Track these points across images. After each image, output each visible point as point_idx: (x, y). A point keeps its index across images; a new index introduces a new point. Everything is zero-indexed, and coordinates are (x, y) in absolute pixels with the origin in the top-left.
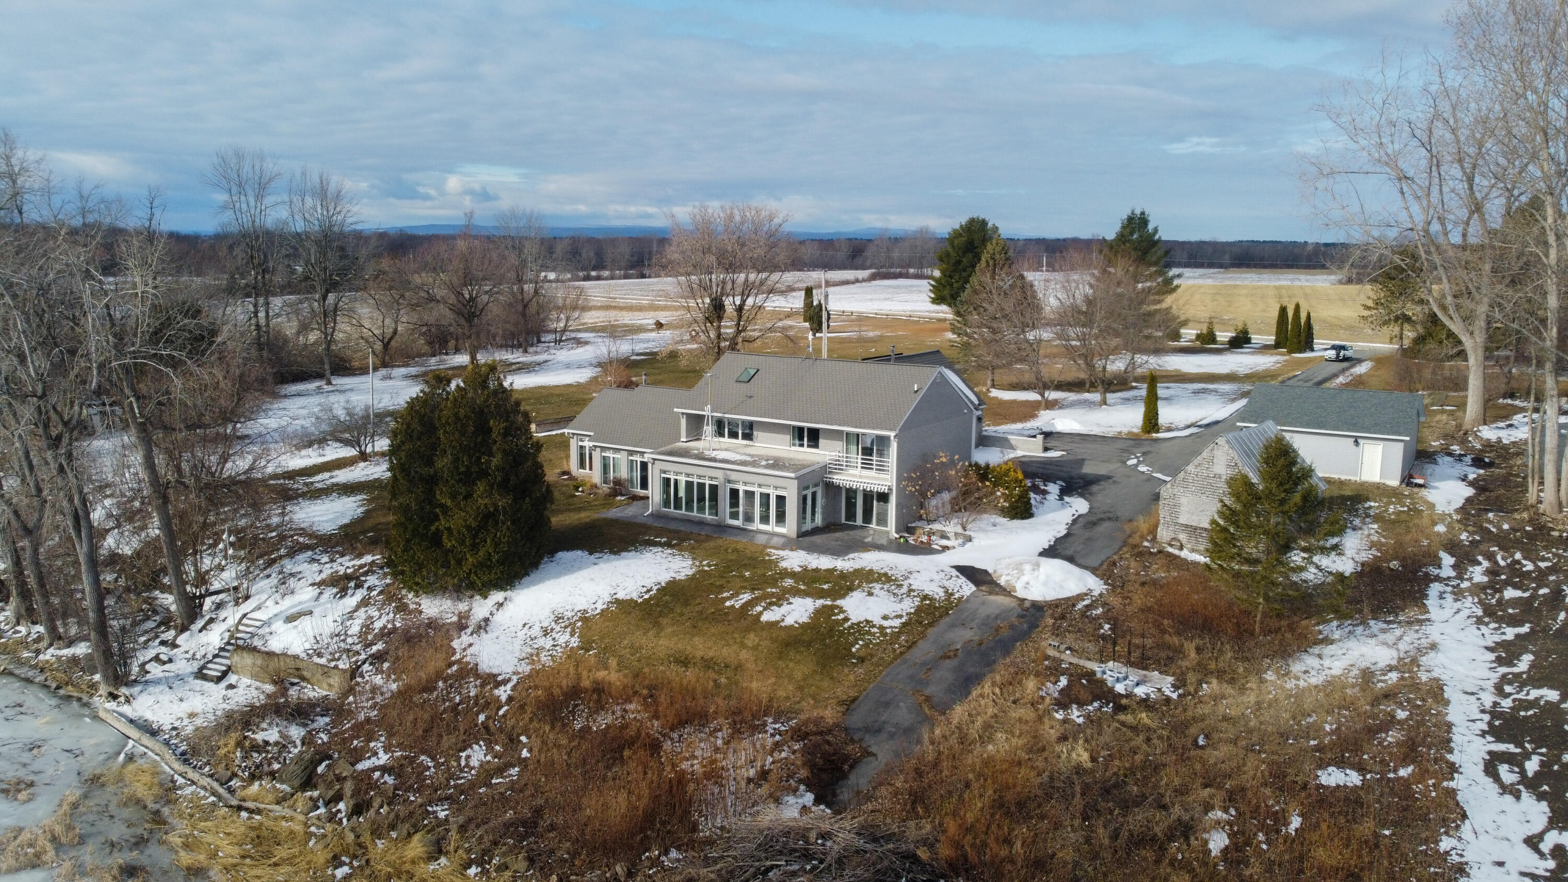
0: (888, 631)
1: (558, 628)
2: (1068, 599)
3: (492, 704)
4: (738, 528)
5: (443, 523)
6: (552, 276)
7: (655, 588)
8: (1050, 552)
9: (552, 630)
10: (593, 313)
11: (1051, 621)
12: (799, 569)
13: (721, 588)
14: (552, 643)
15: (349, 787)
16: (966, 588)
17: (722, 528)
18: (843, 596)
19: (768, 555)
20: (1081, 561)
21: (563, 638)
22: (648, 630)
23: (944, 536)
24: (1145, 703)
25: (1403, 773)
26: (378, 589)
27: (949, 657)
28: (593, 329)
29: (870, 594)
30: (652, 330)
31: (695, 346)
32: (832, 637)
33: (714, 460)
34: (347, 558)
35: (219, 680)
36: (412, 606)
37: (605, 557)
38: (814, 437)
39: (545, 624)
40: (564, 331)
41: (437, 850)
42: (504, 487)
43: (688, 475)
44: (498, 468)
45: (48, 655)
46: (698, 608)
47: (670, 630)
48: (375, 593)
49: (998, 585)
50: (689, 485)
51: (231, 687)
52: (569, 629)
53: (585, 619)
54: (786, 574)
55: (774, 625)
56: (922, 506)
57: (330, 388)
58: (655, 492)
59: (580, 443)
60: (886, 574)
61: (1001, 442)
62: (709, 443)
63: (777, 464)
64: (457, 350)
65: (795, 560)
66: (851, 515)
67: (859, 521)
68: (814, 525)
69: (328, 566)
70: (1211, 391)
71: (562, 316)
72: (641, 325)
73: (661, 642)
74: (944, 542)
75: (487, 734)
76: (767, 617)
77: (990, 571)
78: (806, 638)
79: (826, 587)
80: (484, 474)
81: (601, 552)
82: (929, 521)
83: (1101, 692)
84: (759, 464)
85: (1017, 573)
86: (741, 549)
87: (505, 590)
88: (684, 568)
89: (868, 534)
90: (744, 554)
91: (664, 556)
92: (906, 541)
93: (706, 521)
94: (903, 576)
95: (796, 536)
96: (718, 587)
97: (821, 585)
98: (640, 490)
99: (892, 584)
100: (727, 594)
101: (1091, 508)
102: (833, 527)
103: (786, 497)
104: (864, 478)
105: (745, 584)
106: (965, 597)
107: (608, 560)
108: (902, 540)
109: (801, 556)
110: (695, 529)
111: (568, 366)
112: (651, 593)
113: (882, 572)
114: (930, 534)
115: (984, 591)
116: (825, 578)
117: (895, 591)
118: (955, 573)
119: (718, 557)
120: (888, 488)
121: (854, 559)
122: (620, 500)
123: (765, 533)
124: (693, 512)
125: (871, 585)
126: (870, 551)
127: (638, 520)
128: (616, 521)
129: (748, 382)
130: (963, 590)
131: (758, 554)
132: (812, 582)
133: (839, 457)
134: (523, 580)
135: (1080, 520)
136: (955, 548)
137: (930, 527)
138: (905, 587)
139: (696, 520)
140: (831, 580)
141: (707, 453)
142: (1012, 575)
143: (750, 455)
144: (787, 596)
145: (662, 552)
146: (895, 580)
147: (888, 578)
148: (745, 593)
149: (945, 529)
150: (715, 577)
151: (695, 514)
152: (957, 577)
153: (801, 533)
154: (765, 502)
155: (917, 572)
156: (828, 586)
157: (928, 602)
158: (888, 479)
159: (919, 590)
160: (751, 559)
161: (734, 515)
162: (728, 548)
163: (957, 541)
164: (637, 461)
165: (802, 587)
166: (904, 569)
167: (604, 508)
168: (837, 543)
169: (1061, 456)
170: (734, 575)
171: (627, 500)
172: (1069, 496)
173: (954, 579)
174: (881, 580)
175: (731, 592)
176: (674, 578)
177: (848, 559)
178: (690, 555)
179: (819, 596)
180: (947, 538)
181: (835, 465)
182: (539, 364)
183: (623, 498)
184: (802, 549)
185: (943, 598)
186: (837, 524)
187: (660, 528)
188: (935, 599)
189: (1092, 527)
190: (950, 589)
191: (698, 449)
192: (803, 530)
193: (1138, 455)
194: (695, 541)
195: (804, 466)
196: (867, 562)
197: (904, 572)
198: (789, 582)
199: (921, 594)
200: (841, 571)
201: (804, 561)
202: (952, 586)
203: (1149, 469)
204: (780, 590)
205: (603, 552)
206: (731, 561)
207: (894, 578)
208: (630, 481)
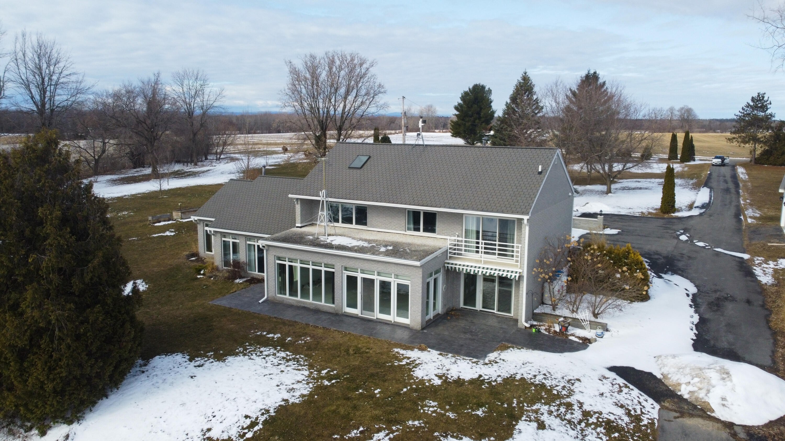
4: (355, 317)
7: (262, 419)
12: (437, 382)
16: (648, 406)
18: (508, 432)
19: (397, 358)
20: (747, 357)
29: (541, 426)
30: (281, 153)
33: (330, 246)
37: (207, 364)
38: (430, 220)
43: (302, 262)
49: (680, 398)
50: (305, 271)
54: (426, 390)
58: (271, 277)
59: (206, 228)
60: (543, 386)
62: (324, 228)
63: (397, 250)
65: (429, 366)
66: (471, 300)
67: (479, 306)
68: (436, 312)
74: (581, 333)
77: (659, 376)
79: (480, 413)
81: (203, 355)
82: (553, 306)
84: (377, 251)
85: (701, 382)
86: (364, 349)
87: (70, 422)
88: (298, 382)
89: (492, 322)
90: (368, 357)
91: (276, 361)
92: (539, 331)
93: (322, 309)
94: (564, 388)
95: (423, 329)
96: (343, 417)
97: (473, 410)
98: (257, 272)
99: (558, 403)
100: (355, 431)
101: (696, 286)
102: (453, 313)
103: (408, 286)
104: (485, 262)
105: (377, 412)
106: (656, 421)
107: (210, 369)
108: (534, 330)
109: (436, 360)
110: (311, 320)
111: (222, 173)
112: (256, 428)
113: (537, 382)
114: (563, 321)
115: (671, 410)
116: (474, 396)
117: (568, 416)
118: (621, 381)
119: (339, 362)
120: (518, 275)
121: (496, 362)
122: (238, 283)
123: (388, 324)
124: (309, 299)
125: (534, 407)
126: (508, 348)
127: (252, 310)
128: (229, 310)
129: (361, 168)
130: (647, 409)
131: (384, 357)
132: (461, 405)
133: (458, 241)
134: (97, 405)
135: (699, 300)
136: (596, 341)
137: (558, 312)
138: (576, 407)
139: (311, 308)
140: (483, 400)
141: (322, 239)
142: (694, 385)
143: (365, 240)
144: (436, 434)
145: (274, 354)
146: (559, 396)
147: (549, 392)
148: (379, 431)
149: (574, 315)
150: (338, 399)
151: (311, 301)
152: (626, 386)
153: (427, 322)
154: (385, 291)
155: (579, 380)
156: (483, 412)
157: (616, 435)
158: (517, 266)
159: (595, 413)
160: (377, 364)
161: (352, 303)
162: (349, 347)
163: (595, 331)
164: (254, 245)
165: (451, 415)
166: (559, 376)
167: (220, 294)
168: (468, 336)
169: (619, 234)
170: (361, 394)
171: (245, 283)
172: (665, 274)
173: (625, 390)
174: (542, 398)
175: (361, 429)
176: (286, 401)
177: (490, 362)
178: (306, 360)
179: (477, 432)
180: (582, 327)
181: (455, 249)
182: (203, 172)
183: (241, 281)
184: (433, 348)
185: (631, 426)
186: (456, 310)
187: (275, 320)
188: (623, 429)
189: (717, 310)
190: (630, 408)
191: (312, 235)
192: (427, 318)
193: (682, 231)
194: (312, 337)
195: (427, 253)
196: (513, 366)
197: (562, 380)
198: (433, 407)
199: (601, 420)
200: (489, 383)
201: (441, 367)
202: (629, 402)
203: (708, 245)
204: (425, 423)
205: (207, 357)
206: (354, 369)
207: (555, 392)
208: (249, 264)
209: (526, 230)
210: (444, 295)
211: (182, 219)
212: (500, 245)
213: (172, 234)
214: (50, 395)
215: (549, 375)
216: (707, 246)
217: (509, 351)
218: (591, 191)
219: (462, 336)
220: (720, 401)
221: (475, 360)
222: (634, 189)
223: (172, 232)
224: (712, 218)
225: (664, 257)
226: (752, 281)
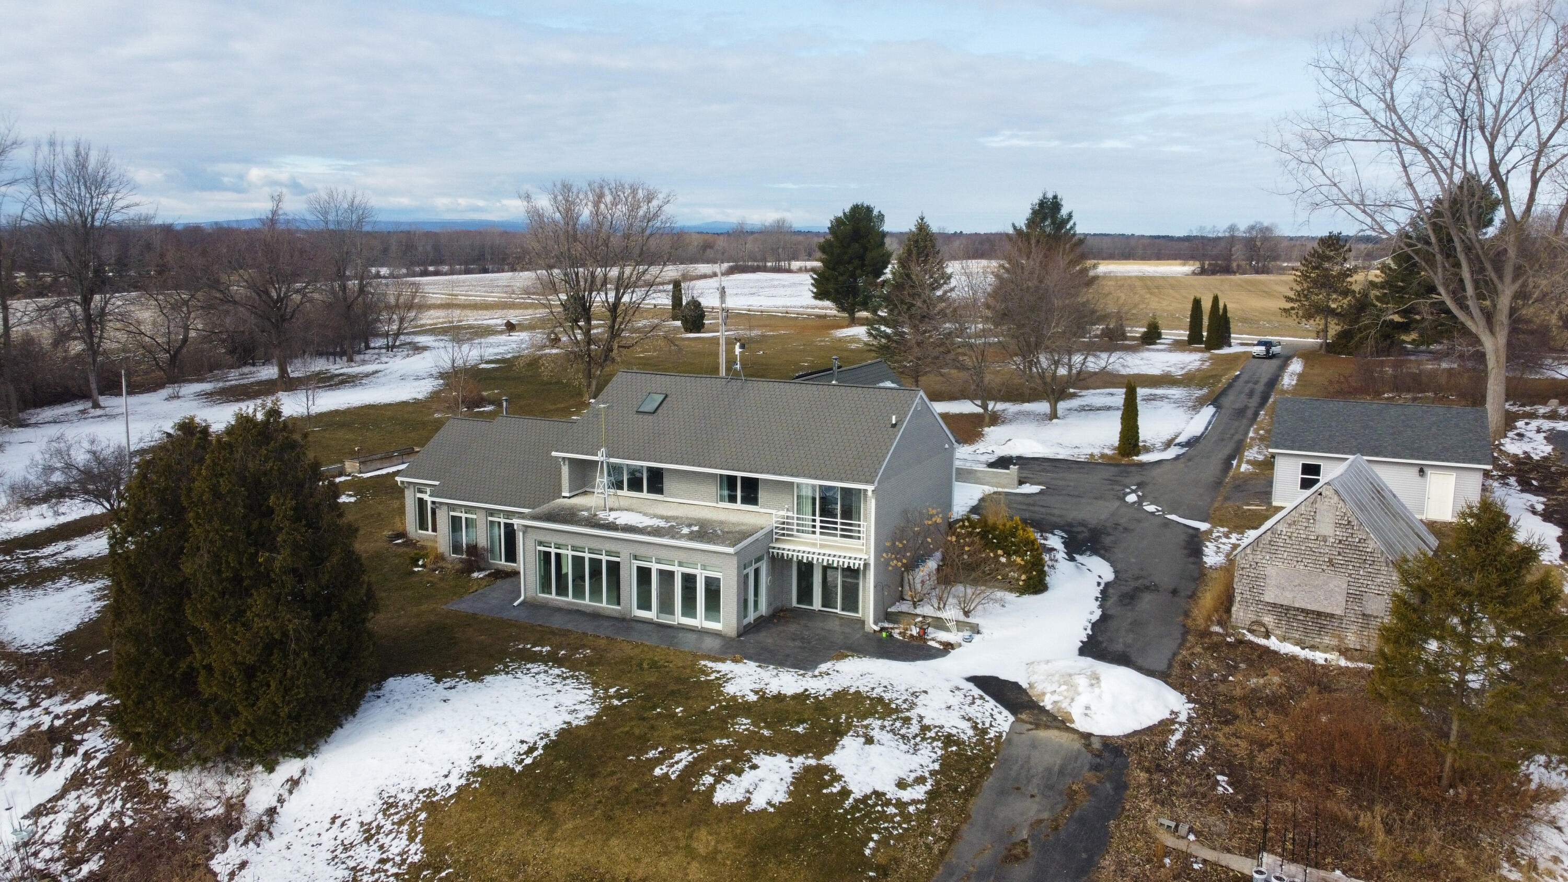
0: (911, 809)
1: (388, 826)
2: (1150, 730)
4: (649, 622)
5: (198, 658)
6: (384, 271)
7: (541, 744)
8: (1094, 650)
9: (379, 827)
10: (433, 313)
11: (1143, 776)
12: (753, 698)
13: (644, 741)
14: (377, 855)
16: (1001, 719)
17: (629, 625)
18: (830, 748)
19: (703, 672)
20: (1140, 662)
21: (396, 846)
22: (536, 825)
23: (940, 624)
26: (100, 756)
27: (1017, 858)
28: (433, 331)
29: (869, 741)
30: (501, 332)
31: (555, 351)
32: (829, 830)
33: (612, 527)
34: (58, 699)
36: (153, 786)
37: (460, 685)
38: (750, 492)
39: (367, 818)
40: (397, 334)
42: (297, 599)
43: (574, 549)
44: (285, 570)
46: (612, 782)
47: (570, 825)
48: (94, 763)
49: (1042, 710)
50: (578, 561)
52: (406, 828)
53: (431, 807)
54: (738, 707)
55: (735, 809)
57: (98, 412)
58: (527, 567)
59: (419, 495)
60: (880, 700)
62: (604, 499)
63: (705, 532)
64: (267, 361)
65: (744, 680)
66: (805, 597)
67: (817, 604)
68: (758, 614)
69: (26, 713)
70: (1162, 398)
71: (395, 317)
72: (489, 326)
73: (557, 850)
74: (943, 636)
76: (724, 795)
77: (1025, 685)
78: (789, 833)
79: (800, 729)
80: (264, 578)
81: (453, 676)
82: (916, 602)
84: (678, 533)
85: (1067, 690)
86: (661, 663)
87: (303, 756)
88: (581, 702)
89: (834, 625)
90: (668, 672)
91: (549, 680)
92: (891, 636)
93: (602, 612)
94: (905, 701)
95: (739, 635)
96: (639, 738)
97: (792, 727)
98: (503, 562)
99: (894, 717)
100: (653, 752)
101: (1116, 572)
102: (782, 614)
103: (719, 580)
104: (822, 546)
105: (679, 732)
106: (1004, 734)
107: (465, 691)
108: (884, 634)
109: (753, 673)
110: (588, 627)
111: (403, 378)
112: (535, 754)
113: (874, 696)
114: (921, 622)
115: (1026, 722)
116: (796, 713)
117: (903, 731)
118: (977, 692)
119: (631, 679)
120: (862, 563)
121: (828, 674)
122: (477, 578)
123: (693, 631)
124: (584, 599)
125: (865, 723)
126: (847, 656)
127: (506, 615)
128: (474, 616)
129: (654, 412)
130: (998, 722)
131: (688, 671)
132: (779, 721)
133: (788, 517)
134: (333, 736)
135: (1111, 591)
136: (960, 645)
137: (918, 611)
138: (914, 722)
139: (588, 611)
140: (806, 717)
141: (601, 516)
142: (1060, 694)
143: (662, 517)
144: (746, 752)
145: (546, 672)
146: (897, 710)
147: (886, 706)
148: (681, 750)
149: (939, 614)
150: (631, 719)
151: (587, 602)
152: (981, 698)
153: (745, 627)
154: (689, 585)
155: (926, 692)
156: (804, 728)
157: (954, 748)
158: (862, 550)
159: (936, 727)
160: (679, 680)
161: (645, 604)
162: (642, 661)
163: (960, 634)
164: (499, 523)
165: (766, 733)
166: (903, 688)
167: (455, 594)
168: (798, 643)
169: (1041, 493)
170: (659, 713)
171: (487, 579)
172: (1081, 554)
173: (978, 702)
174: (877, 712)
175: (660, 749)
176: (569, 723)
177: (821, 674)
178: (588, 678)
179: (795, 749)
180: (947, 629)
181: (783, 529)
182: (367, 375)
183: (481, 576)
184: (750, 659)
185: (974, 740)
186: (787, 610)
187: (539, 628)
188: (964, 742)
189: (1130, 603)
190: (978, 721)
191: (588, 509)
192: (746, 622)
193: (1134, 487)
194: (593, 650)
195: (744, 535)
196: (848, 678)
197: (905, 693)
198: (745, 724)
199: (940, 734)
200: (816, 698)
201: (758, 681)
202: (979, 715)
203: (1160, 509)
204: (735, 741)
205: (458, 677)
206: (650, 685)
207: (893, 706)
208: (491, 549)
209: (872, 505)
210: (770, 590)
211: (361, 472)
212: (842, 524)
213: (353, 500)
214: (284, 722)
215: (890, 687)
216: (1158, 511)
217: (847, 660)
218: (1027, 414)
219: (791, 644)
220: (1083, 711)
221: (802, 672)
222: (1099, 409)
223: (351, 496)
224: (1190, 463)
225: (1090, 530)
226: (1194, 563)
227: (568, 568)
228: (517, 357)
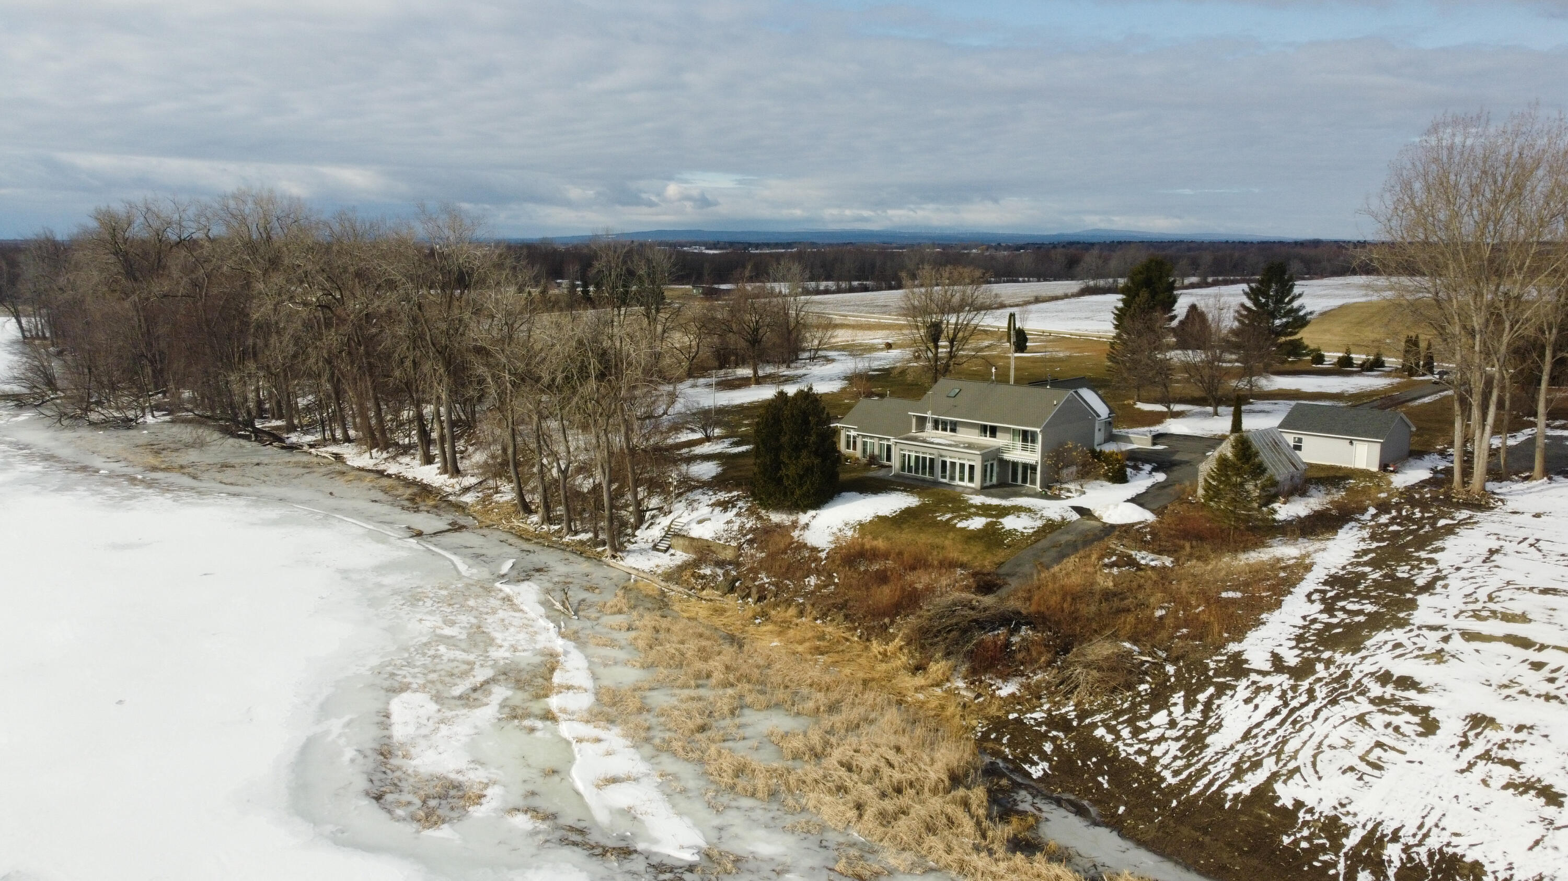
0: (1026, 534)
1: (847, 529)
2: (1131, 524)
3: (817, 560)
4: (945, 483)
5: (783, 472)
7: (899, 511)
8: (1132, 500)
9: (844, 529)
11: (1119, 534)
12: (980, 504)
13: (935, 511)
14: (845, 535)
15: (754, 590)
16: (1075, 516)
17: (936, 483)
18: (1003, 517)
19: (963, 497)
20: (1148, 506)
21: (850, 533)
22: (895, 530)
23: (1069, 491)
24: (1153, 568)
25: (1264, 594)
26: (745, 508)
27: (1056, 546)
28: (839, 347)
29: (1019, 517)
30: (882, 350)
31: (916, 365)
32: (994, 536)
33: (932, 443)
34: (722, 493)
35: (666, 551)
36: (765, 517)
37: (869, 495)
38: (993, 431)
39: (839, 527)
40: (817, 350)
41: (801, 614)
42: (816, 454)
43: (916, 453)
44: (814, 443)
45: (567, 539)
46: (922, 520)
47: (906, 530)
48: (743, 510)
49: (1094, 516)
50: (917, 458)
51: (672, 555)
52: (853, 529)
53: (861, 524)
54: (972, 506)
55: (963, 529)
56: (1058, 473)
58: (896, 462)
59: (848, 433)
60: (1029, 508)
61: (1126, 439)
62: (930, 433)
63: (970, 446)
64: (737, 365)
65: (978, 500)
66: (1015, 478)
67: (1020, 482)
68: (991, 482)
69: (712, 496)
71: (816, 336)
72: (874, 344)
73: (903, 536)
74: (1069, 494)
75: (818, 572)
76: (960, 525)
77: (1092, 510)
78: (980, 535)
79: (994, 513)
80: (806, 446)
81: (866, 493)
82: (1062, 483)
83: (1132, 562)
84: (960, 446)
85: (1109, 511)
86: (948, 493)
88: (914, 502)
89: (1024, 489)
90: (950, 496)
92: (1045, 492)
93: (926, 479)
94: (1040, 510)
95: (981, 488)
97: (991, 512)
98: (885, 461)
99: (1032, 513)
100: (938, 514)
101: (1167, 478)
103: (975, 466)
104: (1022, 455)
105: (949, 510)
106: (1073, 520)
108: (1042, 491)
109: (982, 498)
110: (919, 481)
111: (825, 378)
112: (896, 513)
114: (1060, 489)
115: (1083, 519)
116: (994, 509)
117: (1034, 516)
118: (1071, 509)
119: (934, 497)
120: (1037, 463)
121: (1012, 501)
122: (873, 467)
123: (962, 486)
125: (1020, 513)
127: (886, 477)
128: (873, 478)
129: (954, 397)
131: (957, 496)
132: (986, 510)
133: (1008, 443)
135: (1157, 485)
137: (1062, 486)
138: (1039, 515)
139: (920, 478)
140: (997, 510)
141: (928, 439)
142: (1104, 512)
143: (954, 440)
144: (972, 516)
146: (1035, 512)
147: (1031, 510)
148: (948, 514)
150: (931, 506)
151: (920, 475)
152: (1072, 511)
153: (984, 485)
154: (962, 468)
155: (1050, 508)
156: (996, 513)
157: (1051, 522)
158: (1037, 457)
159: (1048, 517)
160: (953, 498)
161: (944, 476)
162: (939, 493)
163: (1076, 494)
164: (884, 443)
165: (980, 512)
166: (1041, 506)
167: (865, 471)
170: (943, 505)
171: (877, 467)
172: (1156, 472)
173: (1070, 512)
174: (1026, 511)
175: (941, 514)
176: (910, 506)
177: (1009, 501)
178: (918, 495)
179: (989, 517)
180: (1071, 492)
181: (1006, 448)
182: (801, 375)
184: (981, 495)
185: (1060, 521)
187: (898, 481)
188: (1056, 521)
190: (1066, 517)
191: (923, 437)
192: (985, 483)
194: (921, 488)
195: (988, 448)
196: (1019, 502)
197: (1041, 508)
198: (974, 510)
201: (983, 501)
202: (1067, 515)
204: (968, 513)
206: (941, 499)
207: (1034, 510)
208: (880, 456)
209: (1040, 437)
210: (998, 474)
215: (1036, 506)
217: (1023, 497)
218: (1203, 413)
221: (1002, 499)
225: (1172, 463)
227: (912, 464)
228: (893, 368)
